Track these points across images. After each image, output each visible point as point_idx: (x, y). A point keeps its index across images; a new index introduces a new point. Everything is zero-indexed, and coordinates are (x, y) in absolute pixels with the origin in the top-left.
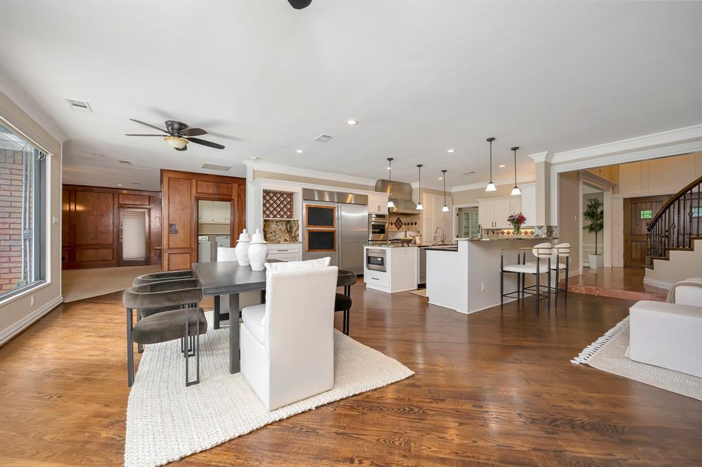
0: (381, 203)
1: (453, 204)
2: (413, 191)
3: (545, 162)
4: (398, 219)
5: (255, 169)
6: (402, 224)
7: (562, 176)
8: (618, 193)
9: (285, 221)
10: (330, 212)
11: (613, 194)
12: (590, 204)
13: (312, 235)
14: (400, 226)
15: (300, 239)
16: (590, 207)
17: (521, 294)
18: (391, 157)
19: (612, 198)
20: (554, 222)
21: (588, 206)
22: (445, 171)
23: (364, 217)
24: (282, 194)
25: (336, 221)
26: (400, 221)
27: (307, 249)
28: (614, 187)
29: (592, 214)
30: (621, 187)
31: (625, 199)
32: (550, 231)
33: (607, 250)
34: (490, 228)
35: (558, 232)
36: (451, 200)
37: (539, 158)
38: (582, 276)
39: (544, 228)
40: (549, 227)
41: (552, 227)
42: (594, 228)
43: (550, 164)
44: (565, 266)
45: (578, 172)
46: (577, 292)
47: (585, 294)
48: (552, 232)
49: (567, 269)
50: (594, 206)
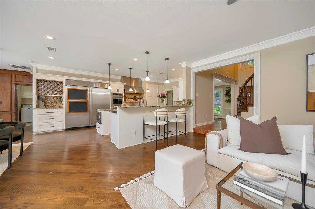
0: (119, 88)
1: (164, 89)
2: (142, 82)
3: (186, 67)
4: (135, 96)
5: (38, 68)
6: (137, 99)
7: (197, 74)
8: (237, 85)
9: (59, 97)
10: (85, 92)
11: (235, 85)
12: (227, 90)
13: (70, 104)
14: (136, 100)
15: (64, 106)
16: (227, 91)
17: (158, 136)
18: (109, 63)
19: (235, 87)
20: (192, 97)
21: (226, 90)
22: (148, 72)
23: (108, 95)
24: (56, 82)
25: (89, 97)
26: (136, 97)
27: (68, 112)
28: (236, 82)
29: (228, 94)
30: (239, 82)
31: (240, 88)
32: (190, 102)
33: (232, 111)
34: (177, 101)
35: (194, 103)
36: (163, 87)
37: (184, 65)
38: (214, 124)
39: (186, 100)
40: (189, 100)
41: (190, 100)
42: (229, 101)
43: (191, 68)
44: (184, 121)
45: (212, 74)
46: (201, 133)
47: (204, 134)
48: (191, 103)
49: (185, 122)
50: (229, 90)
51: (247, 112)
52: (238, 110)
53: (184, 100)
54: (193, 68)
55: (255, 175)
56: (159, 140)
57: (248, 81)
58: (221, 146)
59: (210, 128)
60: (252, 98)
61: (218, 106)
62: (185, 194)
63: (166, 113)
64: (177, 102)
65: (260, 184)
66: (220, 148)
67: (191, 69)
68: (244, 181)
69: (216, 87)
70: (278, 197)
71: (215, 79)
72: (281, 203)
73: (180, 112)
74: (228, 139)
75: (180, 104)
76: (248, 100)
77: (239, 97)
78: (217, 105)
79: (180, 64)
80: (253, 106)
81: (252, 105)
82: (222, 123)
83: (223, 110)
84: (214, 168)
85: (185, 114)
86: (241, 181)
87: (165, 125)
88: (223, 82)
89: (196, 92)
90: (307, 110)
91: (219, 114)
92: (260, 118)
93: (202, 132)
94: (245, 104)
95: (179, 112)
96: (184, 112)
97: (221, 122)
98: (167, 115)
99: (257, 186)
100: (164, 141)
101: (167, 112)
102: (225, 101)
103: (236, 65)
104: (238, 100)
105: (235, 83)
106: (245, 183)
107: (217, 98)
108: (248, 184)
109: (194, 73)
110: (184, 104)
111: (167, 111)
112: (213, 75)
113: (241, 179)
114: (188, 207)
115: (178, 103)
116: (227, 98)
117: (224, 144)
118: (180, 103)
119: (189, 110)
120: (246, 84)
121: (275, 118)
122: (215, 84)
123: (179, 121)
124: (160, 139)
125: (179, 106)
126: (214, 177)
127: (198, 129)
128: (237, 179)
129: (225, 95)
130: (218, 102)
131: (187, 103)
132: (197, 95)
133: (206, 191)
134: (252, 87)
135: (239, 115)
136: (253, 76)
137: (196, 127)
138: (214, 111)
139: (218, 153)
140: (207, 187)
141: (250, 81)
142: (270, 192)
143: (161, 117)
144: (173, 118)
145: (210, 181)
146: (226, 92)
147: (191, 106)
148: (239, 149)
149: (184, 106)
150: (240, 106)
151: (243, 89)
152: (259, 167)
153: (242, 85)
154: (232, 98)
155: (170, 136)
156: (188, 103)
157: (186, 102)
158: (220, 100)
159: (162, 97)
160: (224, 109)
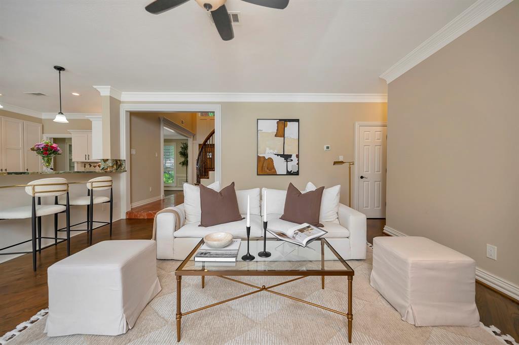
3: (110, 97)
7: (133, 114)
8: (196, 140)
11: (193, 140)
19: (193, 143)
21: (181, 147)
29: (184, 153)
30: (198, 136)
31: (200, 145)
32: (118, 164)
33: (190, 179)
34: (84, 161)
35: (127, 165)
36: (40, 128)
37: (105, 91)
38: (163, 200)
39: (110, 161)
40: (116, 161)
41: (120, 160)
42: (185, 163)
43: (120, 101)
44: (108, 199)
45: (159, 118)
46: (142, 217)
47: (147, 219)
48: (121, 165)
49: (111, 201)
50: (185, 148)
51: (208, 178)
52: (198, 176)
53: (105, 161)
54: (124, 102)
55: (215, 243)
56: (40, 250)
57: (208, 138)
58: (177, 227)
59: (157, 207)
60: (212, 160)
61: (169, 171)
62: (125, 312)
63: (64, 187)
64: (84, 164)
65: (219, 251)
66: (175, 231)
67: (120, 103)
68: (205, 254)
69: (166, 141)
70: (230, 256)
71: (164, 127)
72: (234, 259)
73: (98, 183)
74: (187, 217)
75: (92, 167)
76: (209, 162)
77: (198, 158)
78: (167, 170)
79: (95, 87)
80: (214, 171)
81: (213, 169)
82: (175, 197)
83: (177, 177)
84: (168, 262)
85: (110, 187)
86: (203, 255)
87: (56, 215)
88: (176, 134)
89: (131, 146)
90: (258, 175)
91: (170, 183)
92: (221, 184)
93: (144, 215)
94: (205, 169)
95: (95, 185)
96: (109, 184)
97: (173, 195)
98: (65, 190)
99: (217, 254)
100: (56, 249)
101: (67, 184)
102: (180, 164)
103: (193, 114)
104: (198, 163)
105: (193, 136)
106: (207, 255)
107: (167, 157)
108: (209, 256)
109: (127, 111)
110: (106, 167)
111: (66, 182)
112: (161, 121)
113: (202, 253)
114: (132, 328)
115: (88, 166)
116: (183, 159)
117: (181, 225)
118: (92, 165)
119: (119, 178)
120: (206, 141)
121: (233, 183)
122: (164, 136)
123: (97, 201)
124: (42, 247)
125: (95, 172)
126: (169, 273)
127: (137, 212)
128: (199, 255)
129: (179, 154)
130: (168, 165)
131: (112, 166)
132: (134, 152)
133: (159, 295)
134: (213, 146)
135: (198, 183)
136: (213, 132)
137: (132, 209)
138: (163, 179)
139: (173, 238)
140: (160, 289)
141: (211, 138)
142: (226, 255)
143: (45, 197)
144: (79, 196)
145: (163, 280)
146: (180, 150)
147: (121, 172)
148: (199, 226)
149: (105, 173)
150: (200, 171)
151: (203, 147)
152: (219, 236)
153: (202, 142)
154: (190, 159)
155: (72, 234)
156: (115, 167)
157: (110, 163)
158: (173, 161)
159: (47, 151)
160: (178, 175)
